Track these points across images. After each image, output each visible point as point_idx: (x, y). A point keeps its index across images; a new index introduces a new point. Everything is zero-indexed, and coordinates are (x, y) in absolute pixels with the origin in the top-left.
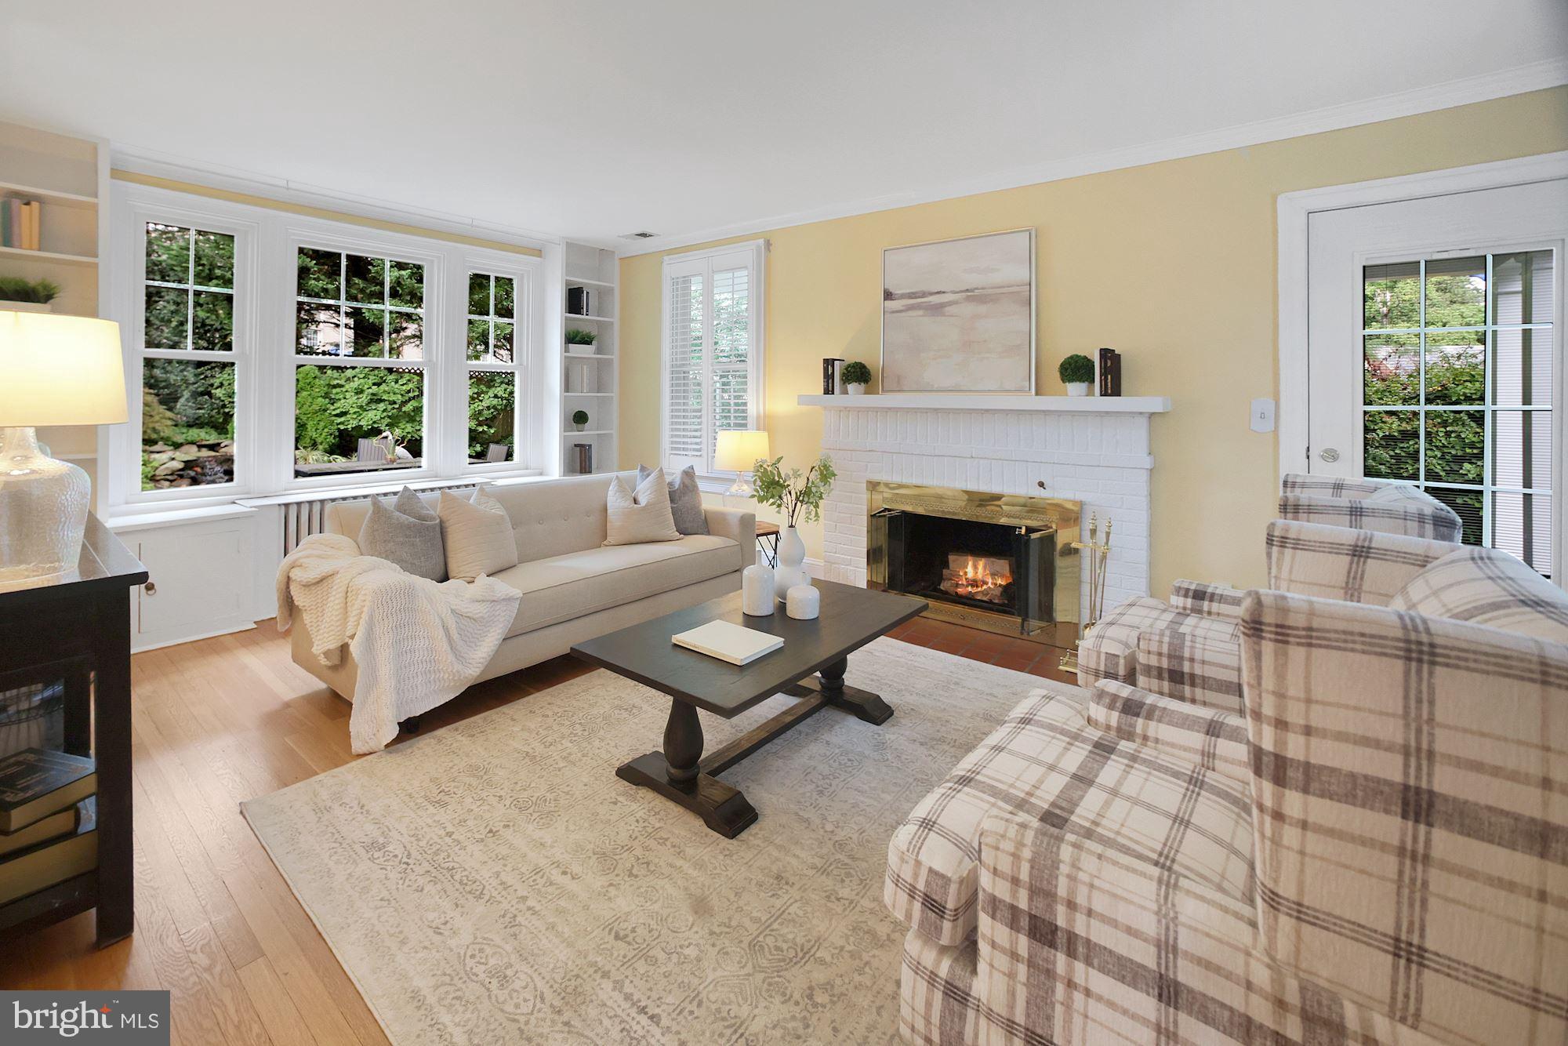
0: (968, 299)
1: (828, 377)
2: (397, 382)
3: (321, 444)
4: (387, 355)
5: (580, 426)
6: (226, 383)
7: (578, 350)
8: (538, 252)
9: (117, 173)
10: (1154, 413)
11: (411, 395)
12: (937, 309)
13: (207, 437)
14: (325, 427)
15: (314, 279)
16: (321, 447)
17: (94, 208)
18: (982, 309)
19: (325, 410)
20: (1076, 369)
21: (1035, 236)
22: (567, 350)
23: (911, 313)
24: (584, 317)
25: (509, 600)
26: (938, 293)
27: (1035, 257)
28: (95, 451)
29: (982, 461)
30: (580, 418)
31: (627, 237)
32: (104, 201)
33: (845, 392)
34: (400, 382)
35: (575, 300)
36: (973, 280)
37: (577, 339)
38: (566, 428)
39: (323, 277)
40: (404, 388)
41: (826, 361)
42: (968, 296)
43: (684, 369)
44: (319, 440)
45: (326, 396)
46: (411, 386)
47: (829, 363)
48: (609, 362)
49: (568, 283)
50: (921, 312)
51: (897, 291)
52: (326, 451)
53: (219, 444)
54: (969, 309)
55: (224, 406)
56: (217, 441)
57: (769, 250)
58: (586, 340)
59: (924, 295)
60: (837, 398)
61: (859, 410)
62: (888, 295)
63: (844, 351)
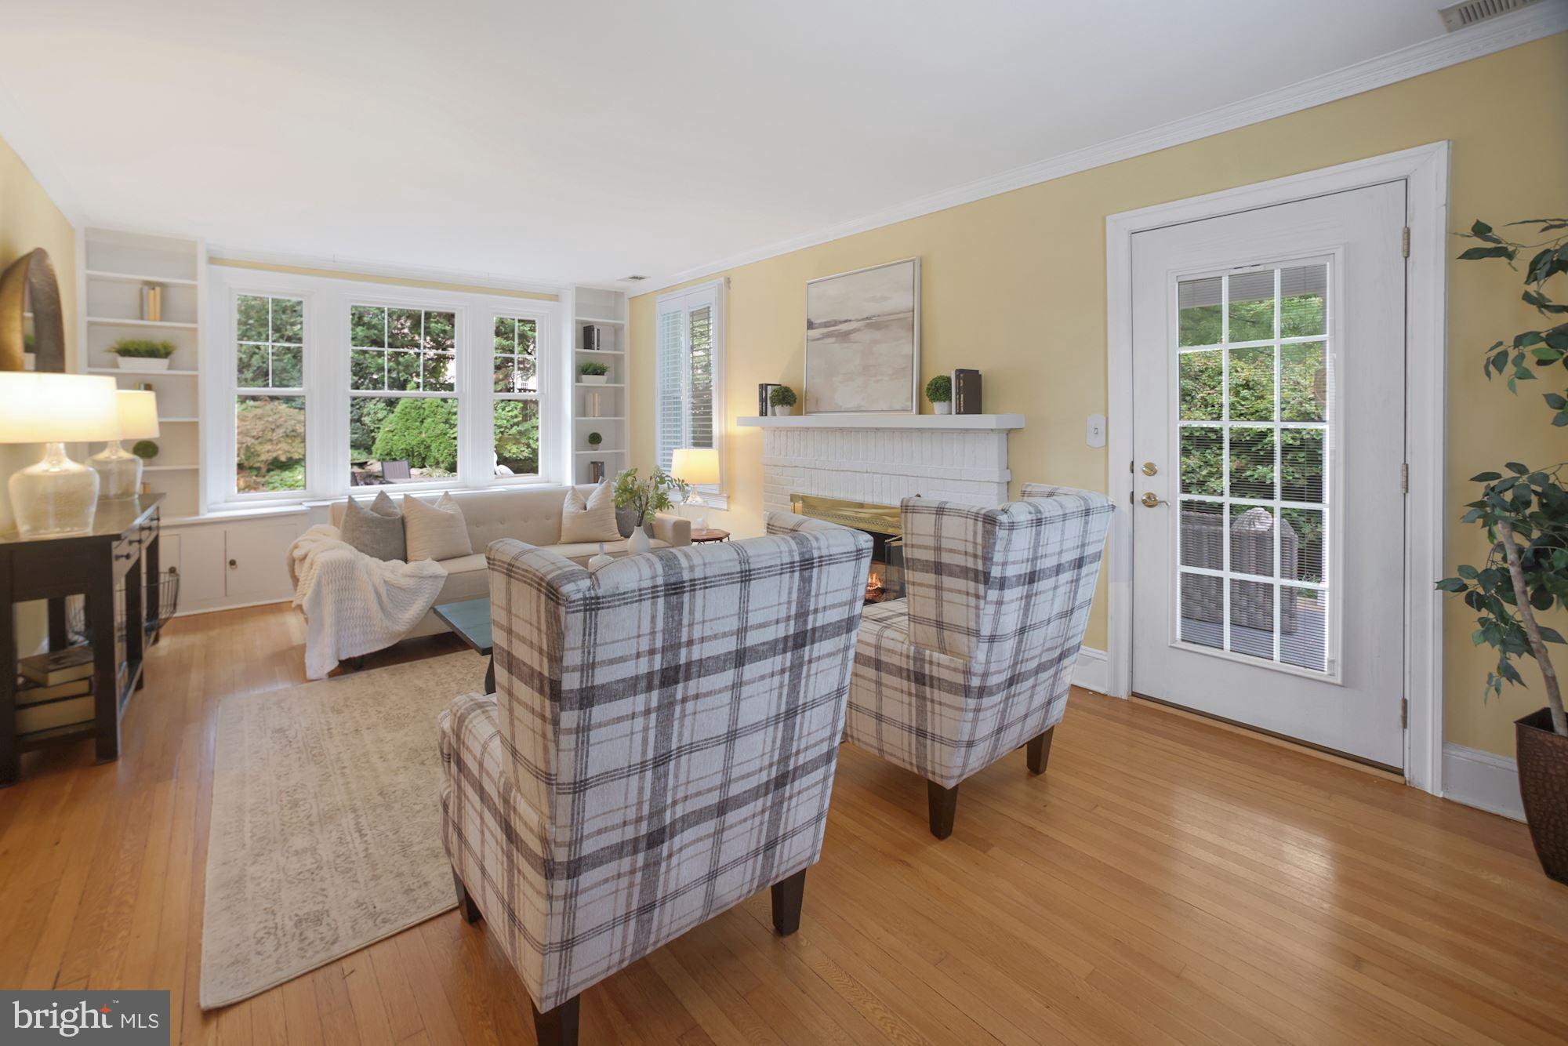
0: (868, 326)
1: (763, 400)
2: (503, 409)
3: (443, 462)
4: (421, 389)
5: (594, 446)
6: (372, 412)
7: (590, 380)
8: (555, 298)
9: (212, 260)
10: (1011, 429)
11: (516, 420)
12: (845, 336)
13: (359, 457)
14: (445, 448)
15: (435, 322)
16: (442, 465)
17: (194, 287)
18: (878, 335)
19: (445, 434)
20: (938, 390)
21: (921, 265)
22: (578, 380)
23: (826, 341)
24: (596, 351)
25: (435, 577)
26: (846, 321)
27: (920, 286)
28: (198, 463)
29: (875, 476)
30: (595, 439)
31: (623, 280)
32: (202, 283)
33: (774, 414)
34: (507, 409)
35: (587, 336)
36: (872, 309)
37: (590, 370)
38: (577, 446)
39: (442, 320)
40: (510, 414)
41: (761, 386)
42: (868, 324)
43: (676, 395)
44: (441, 460)
45: (446, 422)
46: (515, 412)
47: (763, 387)
48: (622, 389)
49: (577, 322)
50: (833, 340)
51: (817, 321)
52: (447, 469)
53: (366, 462)
54: (867, 336)
55: (372, 431)
56: (365, 460)
57: (729, 288)
58: (599, 371)
59: (836, 323)
60: (769, 419)
61: (789, 430)
62: (810, 325)
63: (775, 377)
